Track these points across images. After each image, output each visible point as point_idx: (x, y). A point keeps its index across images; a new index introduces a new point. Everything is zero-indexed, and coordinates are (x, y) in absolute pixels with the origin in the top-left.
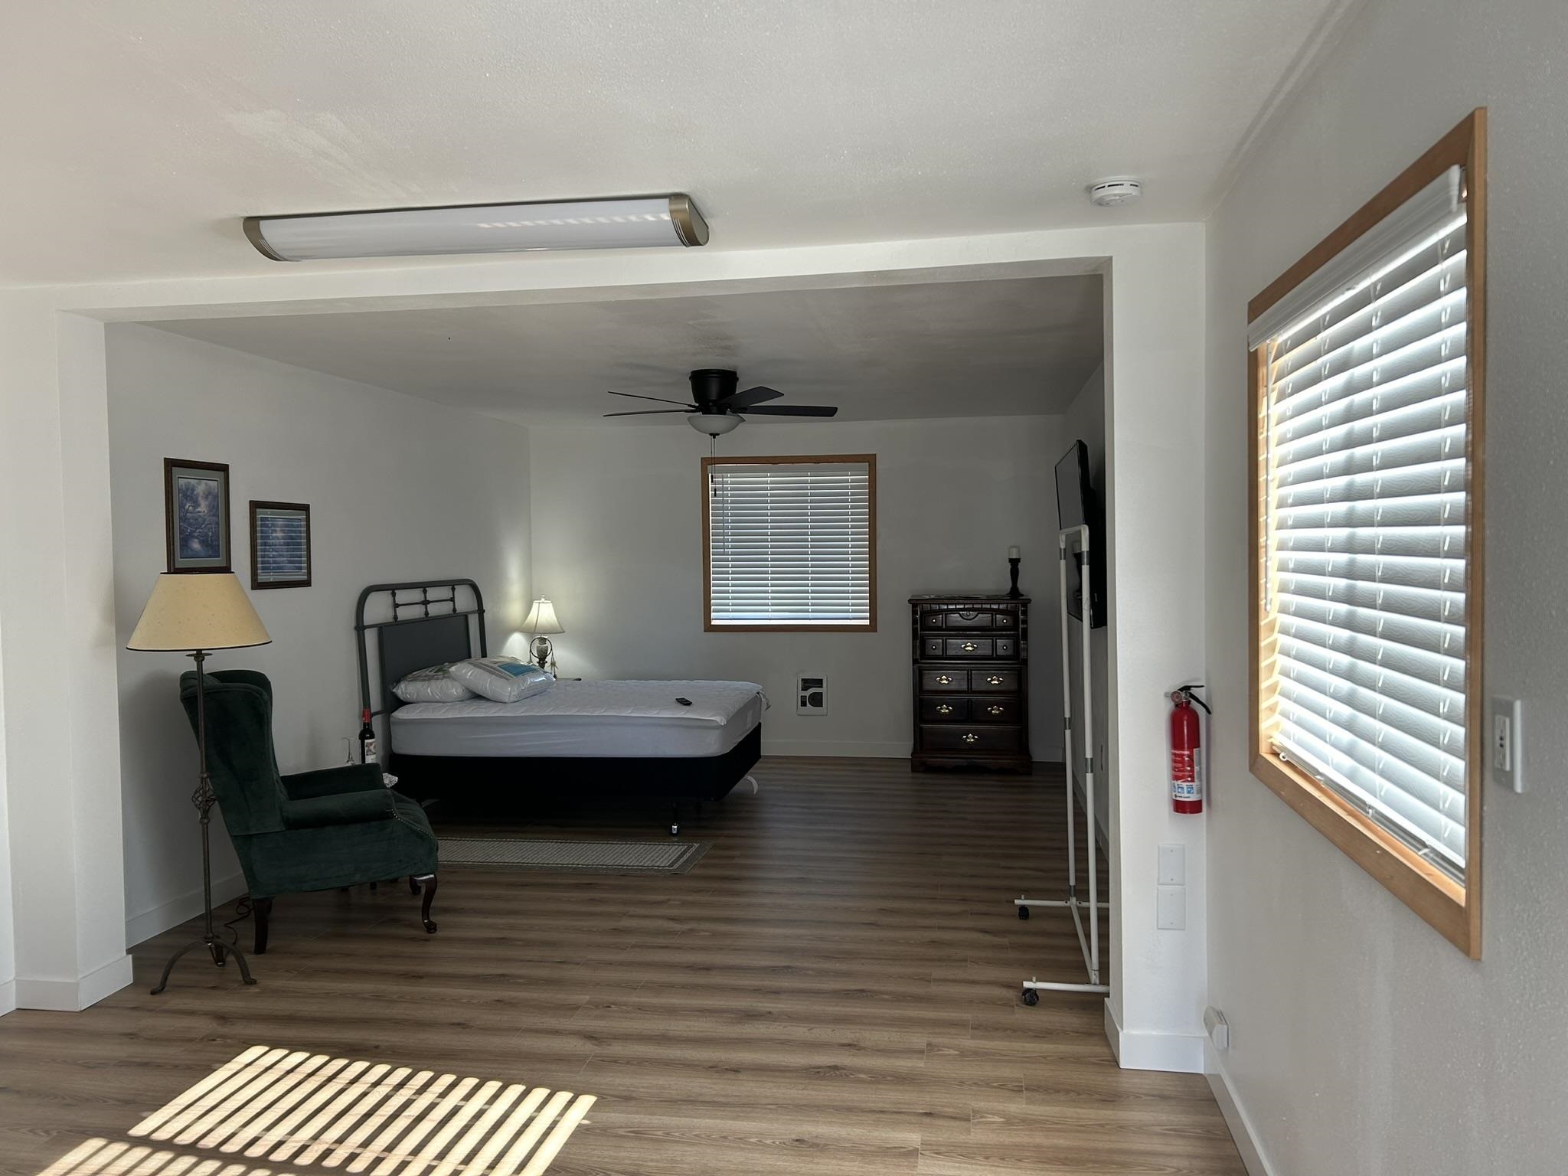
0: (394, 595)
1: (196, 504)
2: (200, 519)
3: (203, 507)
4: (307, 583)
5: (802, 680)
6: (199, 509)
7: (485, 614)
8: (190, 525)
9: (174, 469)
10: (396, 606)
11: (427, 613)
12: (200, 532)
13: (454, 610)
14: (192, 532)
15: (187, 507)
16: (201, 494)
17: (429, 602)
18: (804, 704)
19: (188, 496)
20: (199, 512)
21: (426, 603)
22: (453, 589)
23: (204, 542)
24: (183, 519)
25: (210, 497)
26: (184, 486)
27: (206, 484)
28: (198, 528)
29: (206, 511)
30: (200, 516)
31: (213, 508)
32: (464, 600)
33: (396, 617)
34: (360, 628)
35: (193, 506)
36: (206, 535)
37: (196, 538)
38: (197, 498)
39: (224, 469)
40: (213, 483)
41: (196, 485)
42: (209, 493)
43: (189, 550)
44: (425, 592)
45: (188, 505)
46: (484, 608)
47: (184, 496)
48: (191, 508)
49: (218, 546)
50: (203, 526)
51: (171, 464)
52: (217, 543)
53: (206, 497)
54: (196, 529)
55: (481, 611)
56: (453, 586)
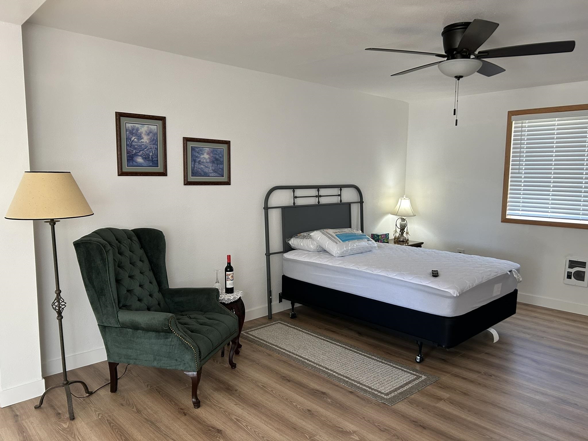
0: (294, 191)
1: (140, 137)
2: (143, 146)
3: (145, 139)
4: (228, 183)
5: (570, 261)
6: (142, 140)
7: (363, 204)
8: (135, 149)
9: (122, 118)
10: (295, 197)
11: (319, 202)
12: (143, 153)
13: (341, 201)
14: (136, 153)
15: (133, 139)
16: (144, 132)
17: (321, 196)
18: (569, 277)
19: (134, 133)
20: (142, 142)
21: (319, 196)
22: (341, 190)
23: (146, 158)
24: (129, 145)
25: (151, 134)
26: (130, 127)
27: (148, 127)
28: (141, 151)
29: (148, 142)
30: (143, 145)
31: (154, 141)
32: (349, 196)
33: (294, 203)
34: (267, 208)
35: (137, 139)
36: (149, 155)
37: (140, 156)
38: (141, 135)
39: (163, 119)
40: (155, 127)
41: (140, 127)
42: (150, 132)
43: (134, 162)
44: (318, 191)
45: (134, 138)
46: (363, 201)
47: (130, 133)
48: (135, 140)
49: (157, 160)
50: (145, 150)
51: (119, 116)
52: (156, 159)
53: (148, 134)
54: (140, 151)
55: (361, 202)
56: (341, 188)
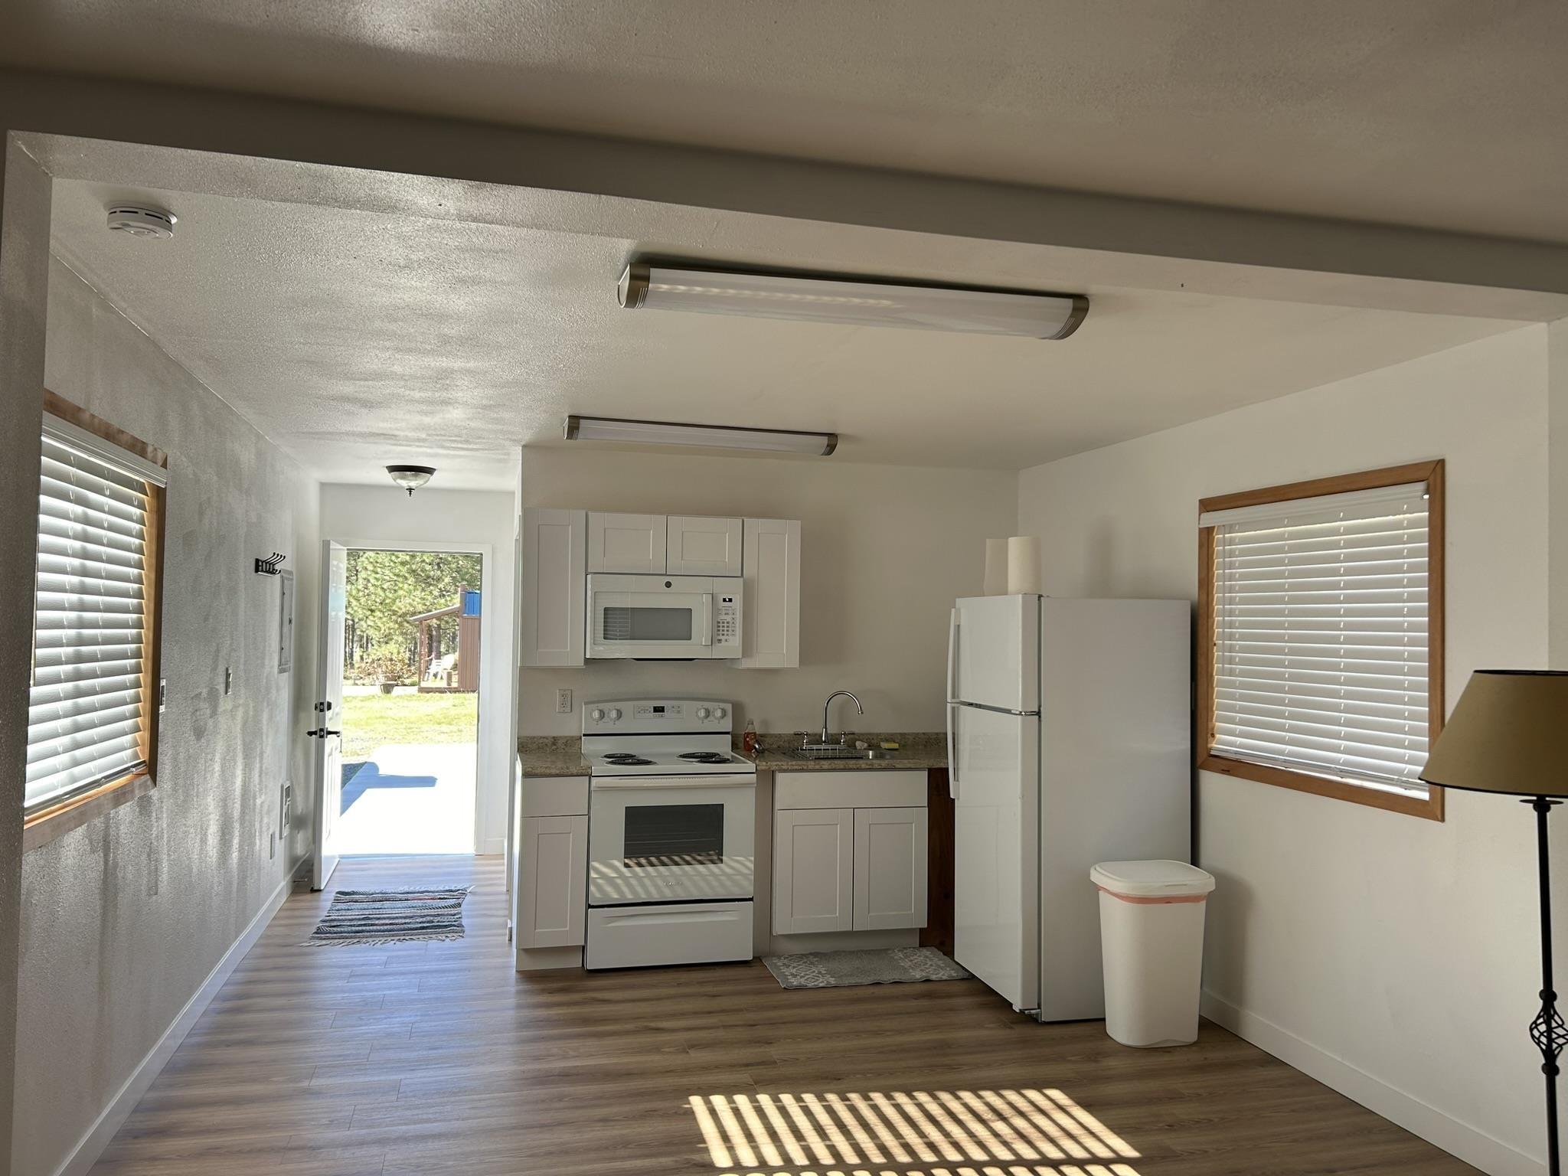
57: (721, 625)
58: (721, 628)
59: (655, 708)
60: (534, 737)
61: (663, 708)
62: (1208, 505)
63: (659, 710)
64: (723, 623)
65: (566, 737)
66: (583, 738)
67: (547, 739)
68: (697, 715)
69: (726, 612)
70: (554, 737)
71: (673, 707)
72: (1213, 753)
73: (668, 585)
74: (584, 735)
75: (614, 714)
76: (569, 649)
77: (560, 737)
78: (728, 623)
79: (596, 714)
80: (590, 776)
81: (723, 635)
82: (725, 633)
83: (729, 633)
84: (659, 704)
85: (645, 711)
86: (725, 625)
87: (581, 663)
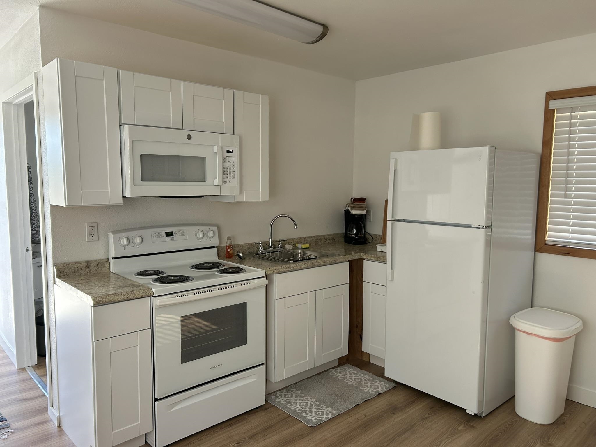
57: (226, 170)
58: (226, 173)
59: (166, 233)
60: (69, 264)
61: (172, 232)
62: (551, 96)
63: (169, 234)
64: (227, 168)
65: (96, 260)
66: (112, 261)
67: (81, 263)
68: (196, 237)
69: (229, 160)
70: (86, 262)
71: (179, 232)
72: (547, 242)
73: (189, 137)
74: (113, 258)
75: (138, 240)
76: (109, 190)
77: (92, 261)
78: (230, 169)
79: (125, 241)
80: (151, 296)
81: (227, 177)
82: (229, 176)
83: (232, 176)
84: (169, 230)
85: (159, 236)
86: (229, 170)
87: (120, 201)
